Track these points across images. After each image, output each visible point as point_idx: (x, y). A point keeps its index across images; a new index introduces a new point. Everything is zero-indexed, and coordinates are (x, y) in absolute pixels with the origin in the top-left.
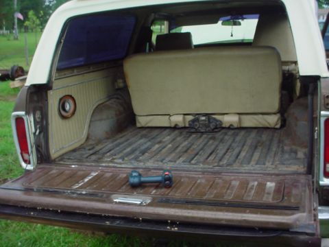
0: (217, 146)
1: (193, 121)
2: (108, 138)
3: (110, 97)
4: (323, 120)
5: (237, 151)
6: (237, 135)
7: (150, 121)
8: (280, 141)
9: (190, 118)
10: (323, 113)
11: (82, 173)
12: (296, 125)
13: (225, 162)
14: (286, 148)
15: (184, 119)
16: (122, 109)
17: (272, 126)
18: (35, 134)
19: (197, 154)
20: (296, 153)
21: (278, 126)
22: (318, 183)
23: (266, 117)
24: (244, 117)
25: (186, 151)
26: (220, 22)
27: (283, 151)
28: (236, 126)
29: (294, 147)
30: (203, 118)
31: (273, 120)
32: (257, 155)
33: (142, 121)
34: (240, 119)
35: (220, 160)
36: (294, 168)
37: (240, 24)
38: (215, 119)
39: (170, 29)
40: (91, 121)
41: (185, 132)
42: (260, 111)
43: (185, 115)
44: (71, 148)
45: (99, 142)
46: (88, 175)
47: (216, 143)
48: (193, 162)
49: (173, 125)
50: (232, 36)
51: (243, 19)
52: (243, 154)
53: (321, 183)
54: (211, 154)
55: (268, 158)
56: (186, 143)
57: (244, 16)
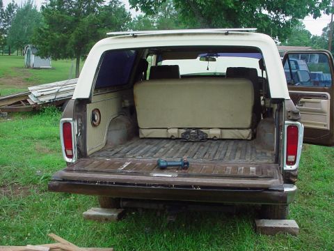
0: (208, 150)
1: (185, 133)
2: (121, 144)
3: (119, 113)
4: (286, 127)
5: (223, 152)
6: (220, 144)
7: (151, 133)
8: (252, 148)
9: (183, 131)
10: (286, 122)
11: (118, 163)
12: (264, 135)
13: (217, 158)
14: (258, 151)
15: (178, 131)
16: (129, 123)
17: (245, 138)
18: (77, 135)
19: (195, 154)
20: (265, 153)
21: (250, 138)
22: (283, 168)
23: (241, 131)
24: (224, 131)
25: (186, 152)
26: (199, 58)
27: (256, 152)
28: (218, 137)
29: (264, 151)
30: (194, 131)
31: (246, 134)
32: (238, 154)
33: (144, 133)
34: (221, 132)
35: (214, 157)
36: (265, 161)
37: (214, 60)
38: (202, 132)
39: (157, 61)
40: (108, 131)
41: (179, 141)
42: (237, 126)
43: (179, 128)
44: (97, 149)
45: (116, 146)
46: (124, 164)
47: (206, 148)
48: (194, 158)
49: (169, 137)
50: (208, 69)
51: (217, 56)
52: (228, 154)
53: (285, 168)
54: (205, 154)
55: (247, 156)
56: (183, 148)
57: (219, 54)
